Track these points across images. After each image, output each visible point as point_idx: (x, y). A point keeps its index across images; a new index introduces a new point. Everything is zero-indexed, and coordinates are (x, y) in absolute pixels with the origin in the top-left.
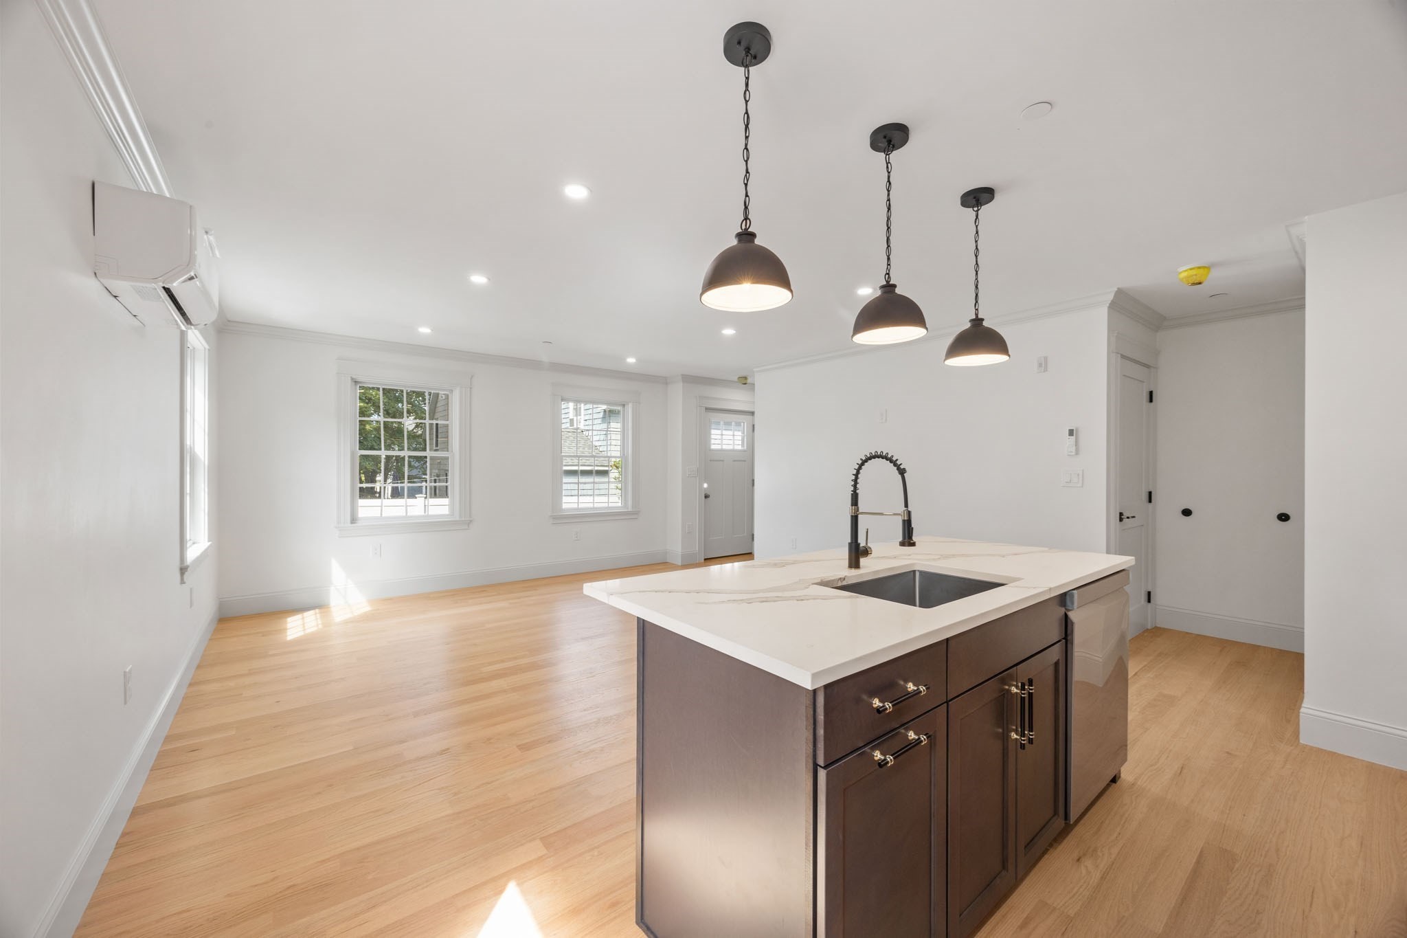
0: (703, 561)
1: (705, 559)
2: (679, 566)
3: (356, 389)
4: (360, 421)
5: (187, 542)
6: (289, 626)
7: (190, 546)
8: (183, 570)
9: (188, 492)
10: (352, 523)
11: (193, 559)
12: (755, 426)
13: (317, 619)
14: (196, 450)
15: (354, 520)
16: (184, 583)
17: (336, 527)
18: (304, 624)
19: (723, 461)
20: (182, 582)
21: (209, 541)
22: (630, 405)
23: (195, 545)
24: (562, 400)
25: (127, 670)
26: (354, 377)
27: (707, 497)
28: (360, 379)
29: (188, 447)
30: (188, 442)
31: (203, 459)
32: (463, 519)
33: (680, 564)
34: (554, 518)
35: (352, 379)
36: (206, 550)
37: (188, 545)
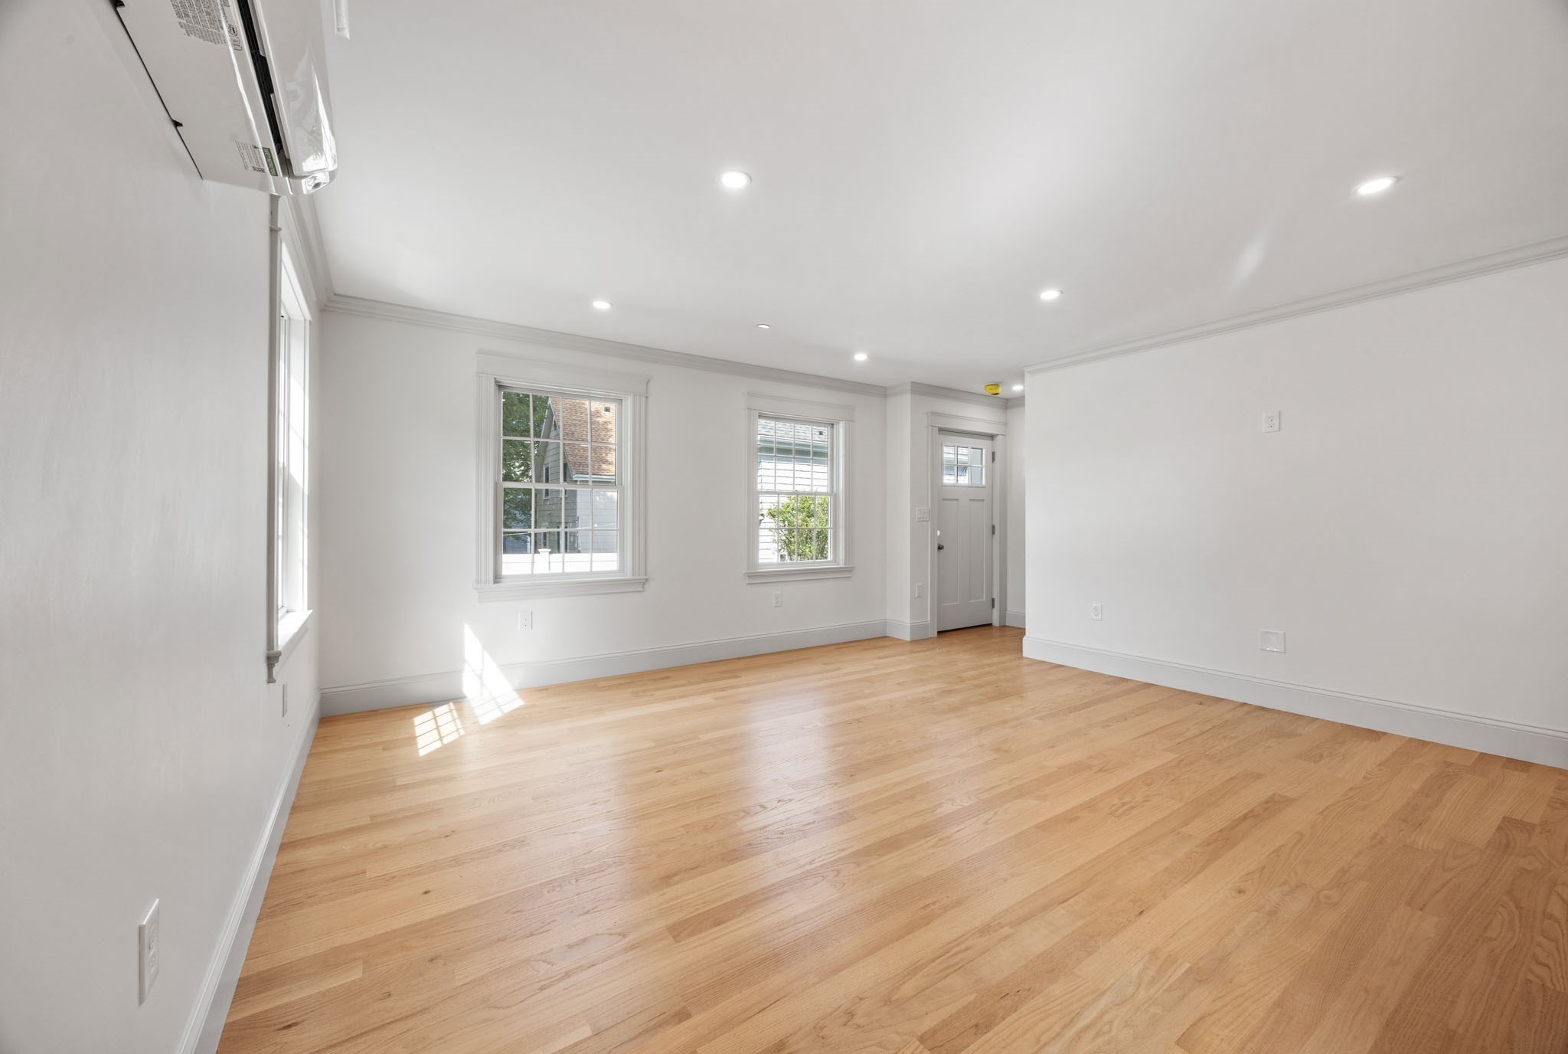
0: (936, 635)
1: (939, 633)
2: (905, 642)
3: (499, 394)
4: (505, 441)
5: (277, 610)
6: (418, 731)
7: (282, 617)
8: (272, 659)
9: (280, 533)
10: (495, 582)
11: (287, 639)
12: (996, 454)
13: (454, 720)
14: (291, 471)
15: (497, 578)
16: (273, 681)
17: (475, 589)
18: (438, 728)
19: (957, 500)
20: (271, 679)
21: (309, 609)
22: (842, 425)
23: (291, 614)
24: (761, 416)
25: (144, 923)
26: (499, 378)
27: (940, 548)
28: (506, 382)
29: (281, 465)
30: (281, 458)
31: (300, 483)
32: (636, 577)
33: (908, 638)
34: (751, 576)
35: (496, 382)
36: (305, 623)
37: (280, 615)
